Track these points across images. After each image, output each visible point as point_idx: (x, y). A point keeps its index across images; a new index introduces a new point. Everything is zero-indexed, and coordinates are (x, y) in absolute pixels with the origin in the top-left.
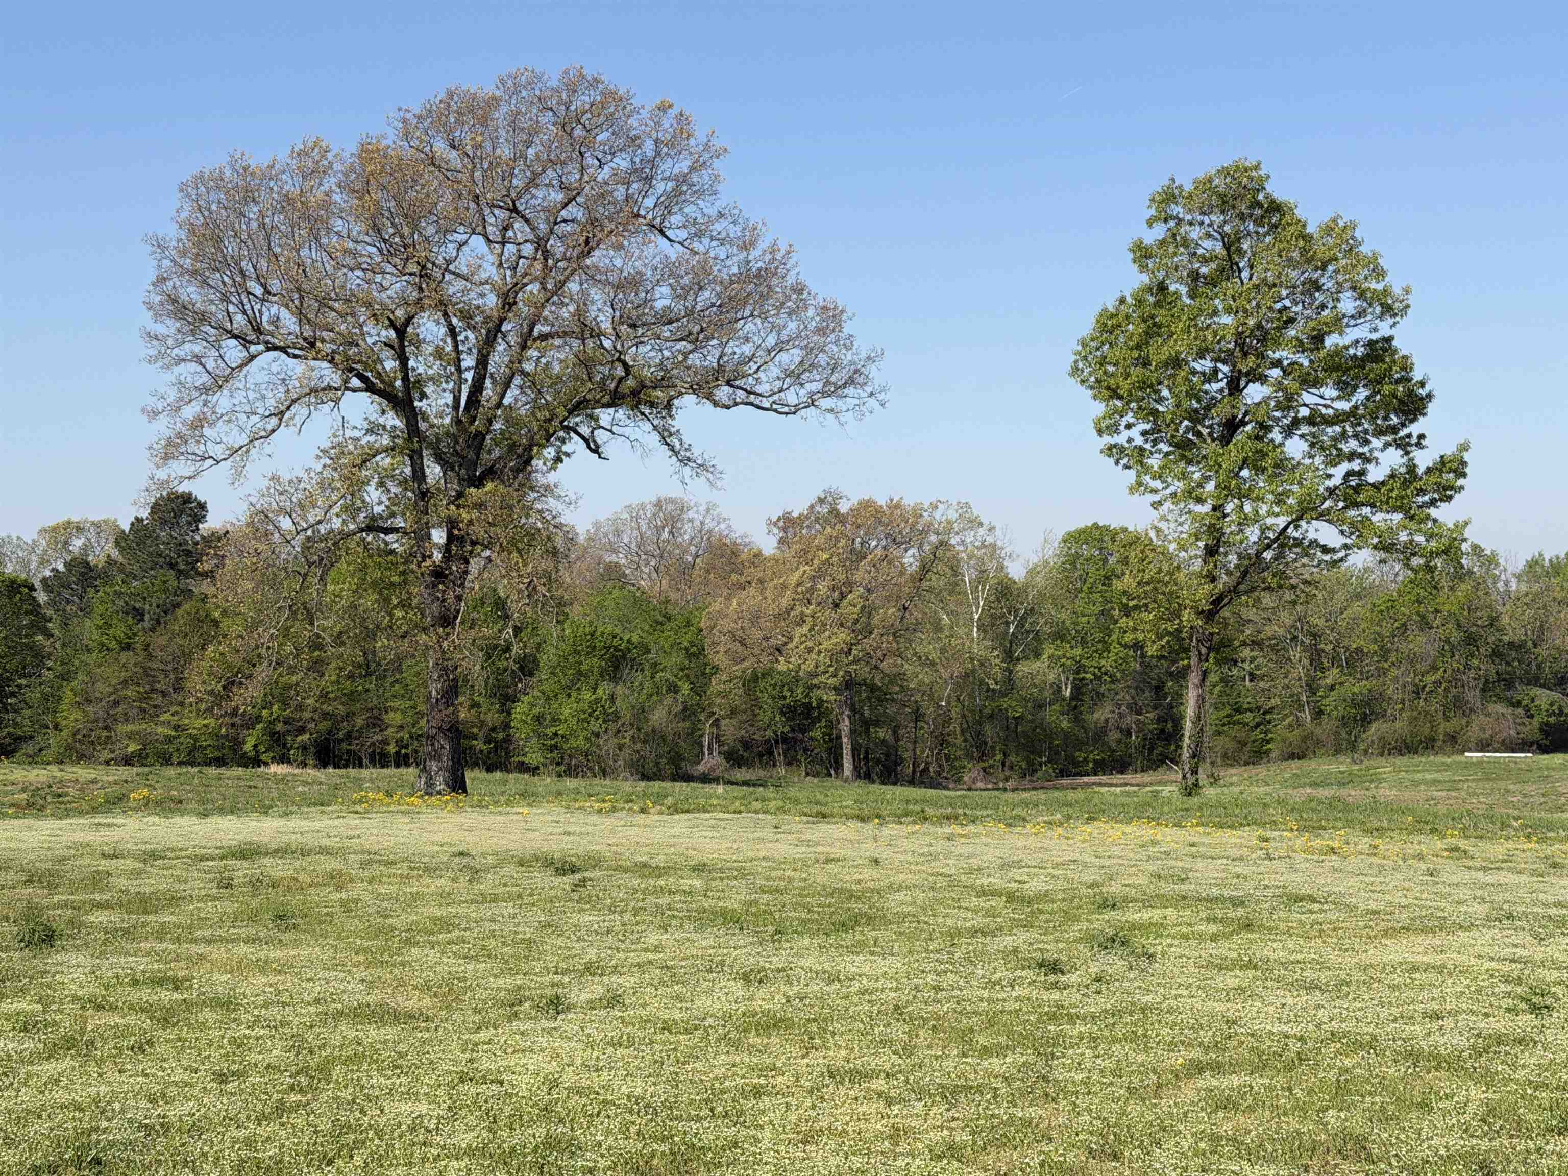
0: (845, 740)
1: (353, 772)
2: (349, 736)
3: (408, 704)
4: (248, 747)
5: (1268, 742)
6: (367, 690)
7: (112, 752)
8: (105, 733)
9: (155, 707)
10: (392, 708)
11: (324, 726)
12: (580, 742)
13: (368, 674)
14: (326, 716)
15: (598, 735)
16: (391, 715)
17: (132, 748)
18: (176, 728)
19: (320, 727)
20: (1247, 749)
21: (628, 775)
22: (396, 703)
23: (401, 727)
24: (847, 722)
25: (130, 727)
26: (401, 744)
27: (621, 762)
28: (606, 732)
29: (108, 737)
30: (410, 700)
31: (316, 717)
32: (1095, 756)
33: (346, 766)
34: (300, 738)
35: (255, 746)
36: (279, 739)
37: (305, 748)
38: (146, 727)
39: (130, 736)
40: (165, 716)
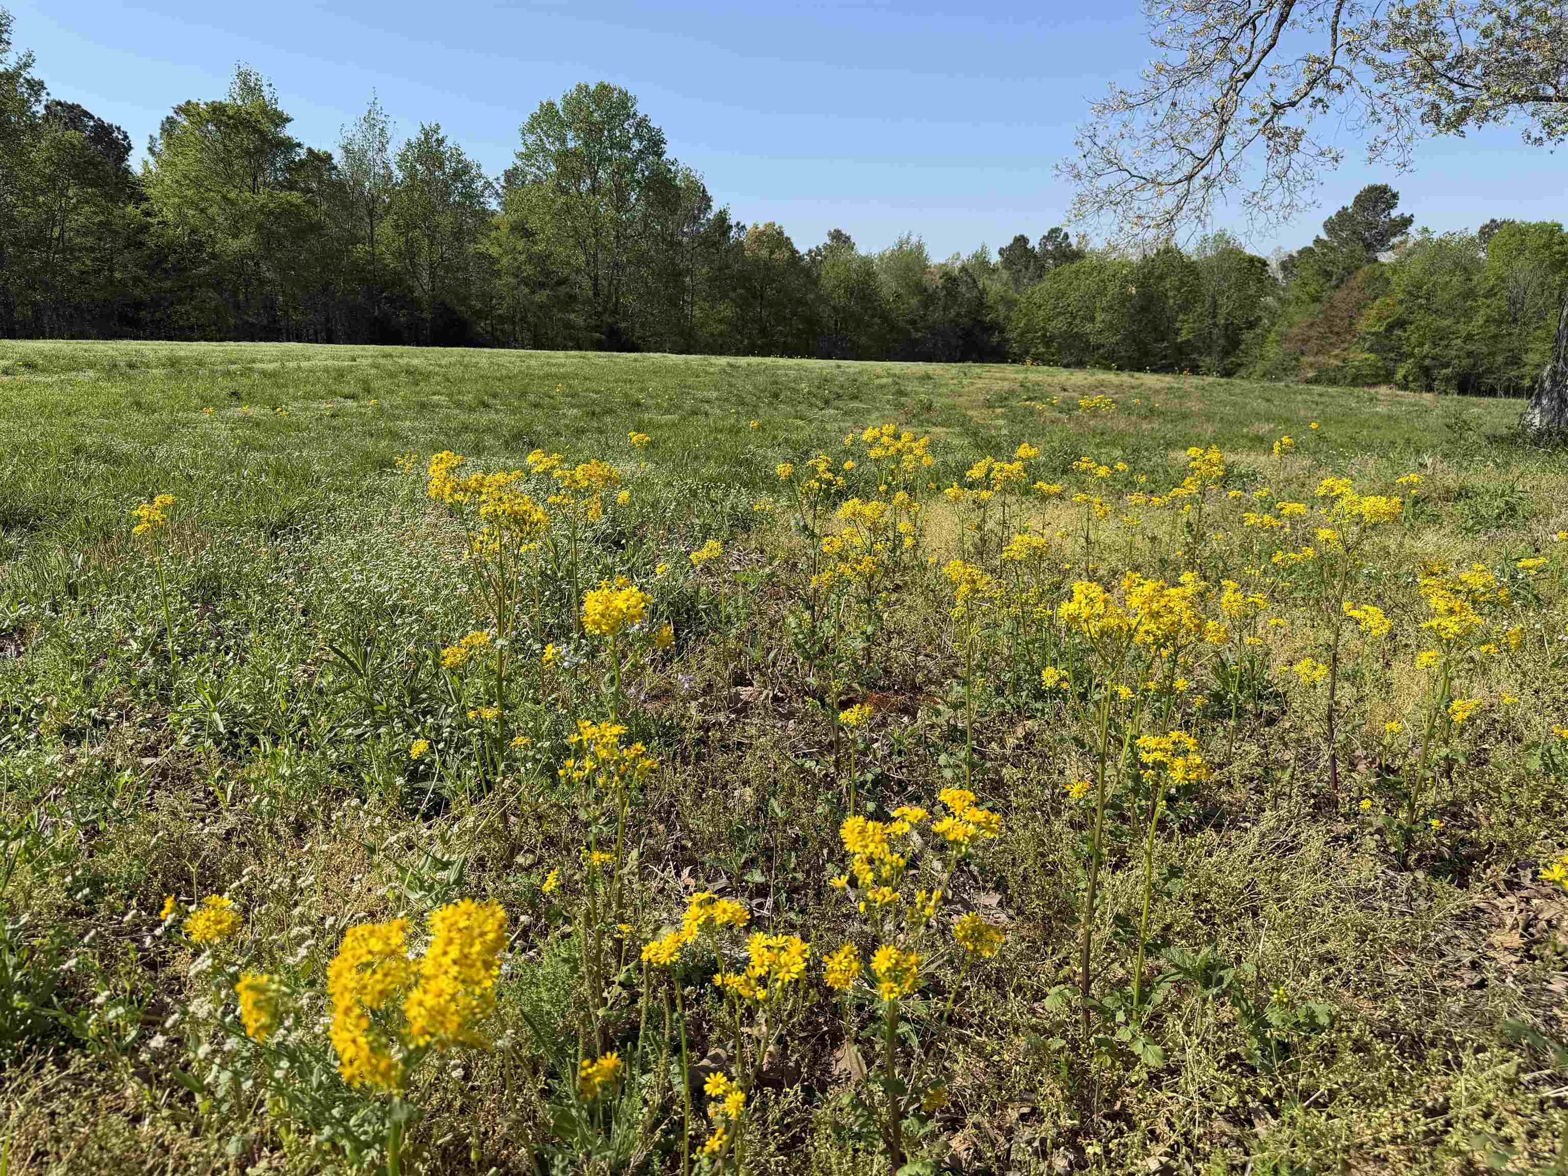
2: (1489, 371)
6: (1510, 334)
11: (1465, 362)
13: (1515, 320)
14: (1470, 354)
16: (1531, 355)
19: (1463, 363)
29: (1296, 366)
31: (1461, 354)
34: (1444, 371)
35: (1406, 375)
36: (1426, 371)
37: (1447, 380)
38: (1321, 359)
39: (1311, 365)
40: (1336, 352)
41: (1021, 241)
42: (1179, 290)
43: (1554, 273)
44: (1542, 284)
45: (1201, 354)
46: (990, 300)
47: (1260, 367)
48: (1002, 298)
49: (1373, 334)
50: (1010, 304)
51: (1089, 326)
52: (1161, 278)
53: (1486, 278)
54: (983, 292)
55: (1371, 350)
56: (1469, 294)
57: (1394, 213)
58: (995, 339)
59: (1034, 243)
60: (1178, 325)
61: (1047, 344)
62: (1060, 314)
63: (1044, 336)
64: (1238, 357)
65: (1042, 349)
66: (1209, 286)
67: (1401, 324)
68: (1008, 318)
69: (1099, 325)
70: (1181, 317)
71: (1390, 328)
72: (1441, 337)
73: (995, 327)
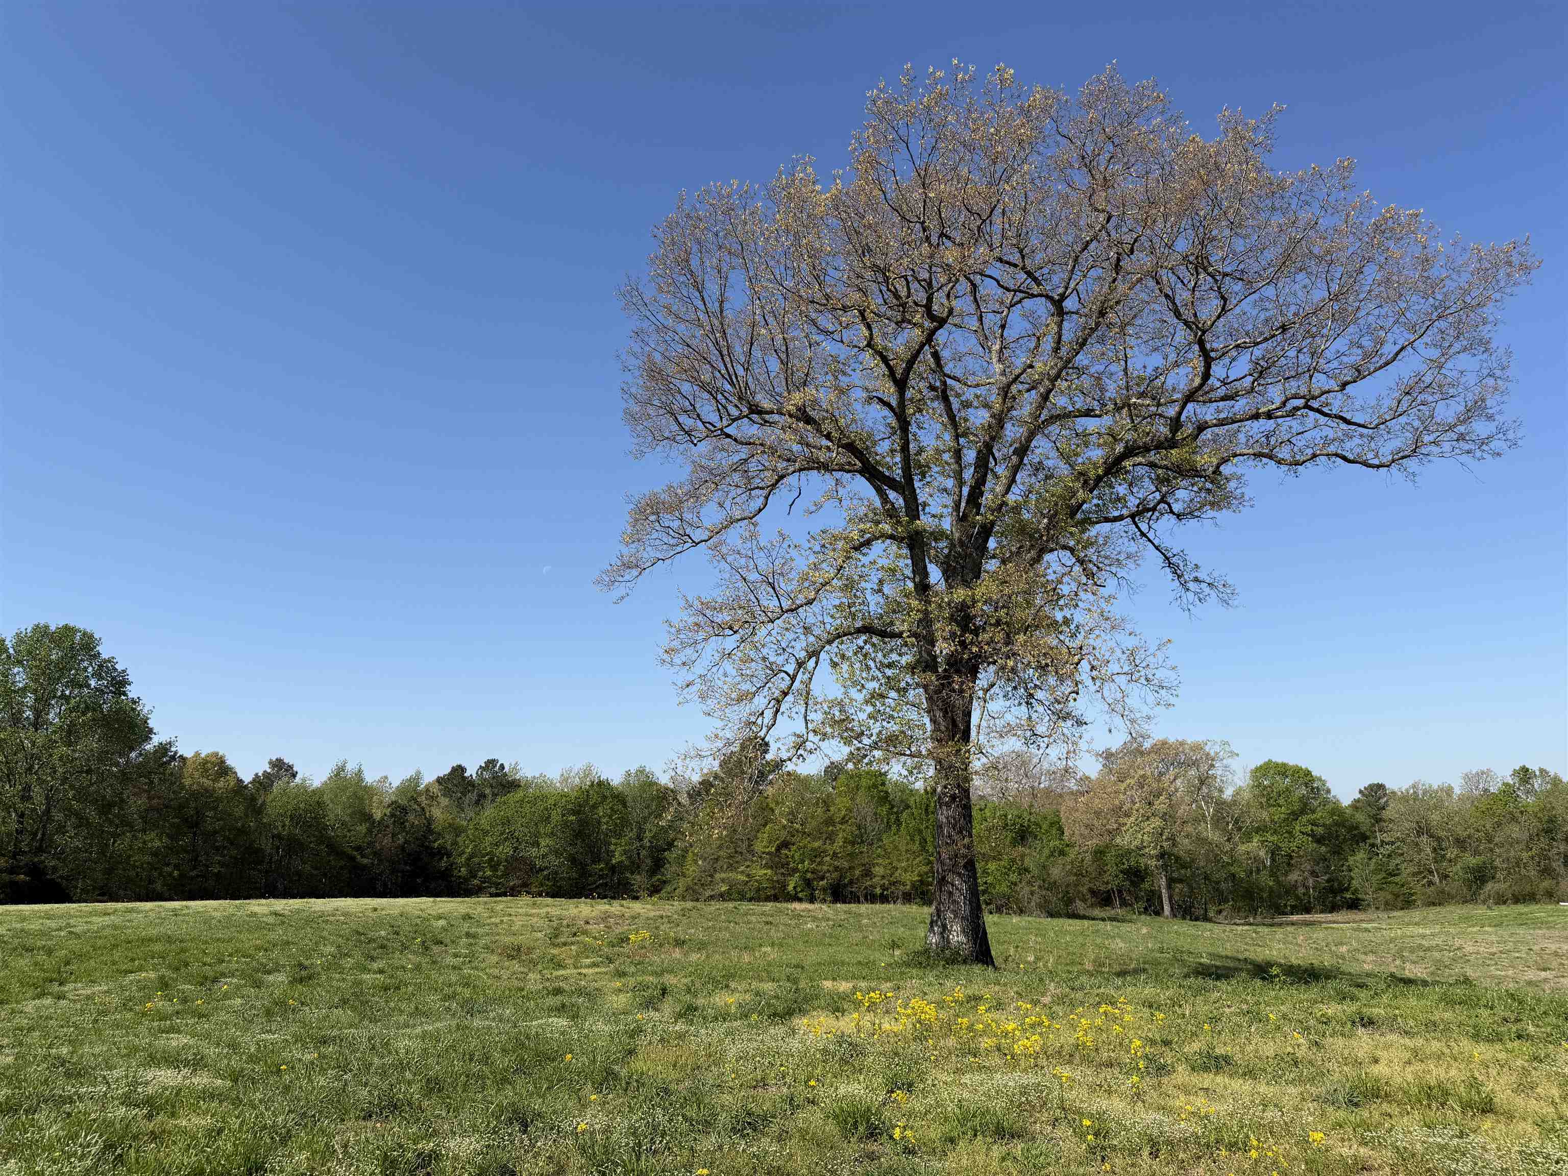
0: (1164, 891)
1: (853, 907)
2: (851, 882)
3: (887, 861)
4: (790, 888)
5: (1412, 895)
6: (862, 853)
7: (713, 890)
8: (709, 879)
9: (737, 862)
10: (877, 864)
11: (835, 875)
12: (1003, 888)
13: (862, 842)
14: (836, 869)
15: (1015, 884)
16: (877, 869)
17: (724, 888)
18: (748, 875)
19: (833, 876)
20: (1399, 900)
21: (1039, 912)
22: (880, 861)
23: (883, 877)
24: (1164, 879)
25: (723, 875)
26: (883, 888)
27: (1033, 904)
28: (1020, 882)
29: (711, 881)
30: (889, 858)
31: (831, 869)
32: (1292, 902)
33: (850, 903)
34: (821, 883)
35: (795, 888)
36: (808, 883)
37: (824, 890)
38: (732, 875)
39: (723, 880)
40: (742, 868)
41: (459, 770)
42: (610, 817)
43: (882, 806)
44: (875, 814)
45: (632, 873)
46: (437, 827)
47: (682, 883)
48: (450, 825)
49: (768, 854)
50: (458, 831)
51: (534, 851)
52: (594, 807)
53: (839, 810)
54: (430, 821)
55: (766, 866)
56: (830, 821)
57: (769, 757)
58: (443, 864)
59: (471, 771)
60: (612, 847)
61: (494, 868)
62: (506, 839)
63: (491, 859)
64: (663, 875)
65: (489, 873)
66: (636, 814)
67: (785, 845)
68: (455, 843)
69: (543, 851)
70: (613, 840)
71: (778, 849)
72: (817, 855)
73: (442, 852)
